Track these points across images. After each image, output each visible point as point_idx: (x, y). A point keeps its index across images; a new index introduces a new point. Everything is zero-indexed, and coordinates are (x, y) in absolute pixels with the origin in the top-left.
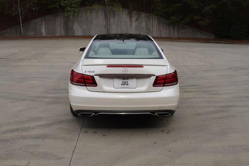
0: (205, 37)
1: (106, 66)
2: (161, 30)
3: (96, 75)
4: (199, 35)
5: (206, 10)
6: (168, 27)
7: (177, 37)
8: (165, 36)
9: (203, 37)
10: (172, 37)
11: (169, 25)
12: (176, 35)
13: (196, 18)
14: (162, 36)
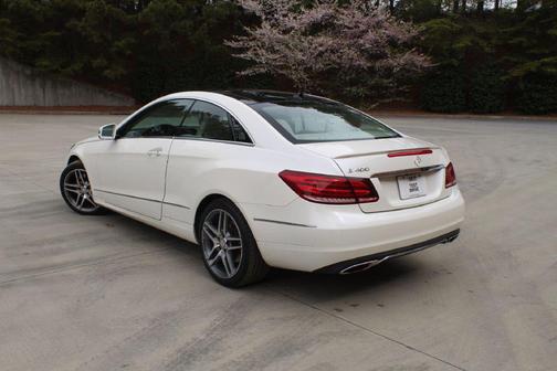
0: (116, 103)
1: (386, 155)
2: (13, 90)
3: (373, 176)
4: (101, 100)
5: (118, 47)
6: (29, 82)
7: (52, 104)
8: (24, 104)
9: (109, 104)
10: (42, 105)
11: (32, 77)
12: (49, 100)
13: (97, 62)
14: (18, 102)
